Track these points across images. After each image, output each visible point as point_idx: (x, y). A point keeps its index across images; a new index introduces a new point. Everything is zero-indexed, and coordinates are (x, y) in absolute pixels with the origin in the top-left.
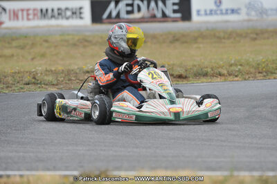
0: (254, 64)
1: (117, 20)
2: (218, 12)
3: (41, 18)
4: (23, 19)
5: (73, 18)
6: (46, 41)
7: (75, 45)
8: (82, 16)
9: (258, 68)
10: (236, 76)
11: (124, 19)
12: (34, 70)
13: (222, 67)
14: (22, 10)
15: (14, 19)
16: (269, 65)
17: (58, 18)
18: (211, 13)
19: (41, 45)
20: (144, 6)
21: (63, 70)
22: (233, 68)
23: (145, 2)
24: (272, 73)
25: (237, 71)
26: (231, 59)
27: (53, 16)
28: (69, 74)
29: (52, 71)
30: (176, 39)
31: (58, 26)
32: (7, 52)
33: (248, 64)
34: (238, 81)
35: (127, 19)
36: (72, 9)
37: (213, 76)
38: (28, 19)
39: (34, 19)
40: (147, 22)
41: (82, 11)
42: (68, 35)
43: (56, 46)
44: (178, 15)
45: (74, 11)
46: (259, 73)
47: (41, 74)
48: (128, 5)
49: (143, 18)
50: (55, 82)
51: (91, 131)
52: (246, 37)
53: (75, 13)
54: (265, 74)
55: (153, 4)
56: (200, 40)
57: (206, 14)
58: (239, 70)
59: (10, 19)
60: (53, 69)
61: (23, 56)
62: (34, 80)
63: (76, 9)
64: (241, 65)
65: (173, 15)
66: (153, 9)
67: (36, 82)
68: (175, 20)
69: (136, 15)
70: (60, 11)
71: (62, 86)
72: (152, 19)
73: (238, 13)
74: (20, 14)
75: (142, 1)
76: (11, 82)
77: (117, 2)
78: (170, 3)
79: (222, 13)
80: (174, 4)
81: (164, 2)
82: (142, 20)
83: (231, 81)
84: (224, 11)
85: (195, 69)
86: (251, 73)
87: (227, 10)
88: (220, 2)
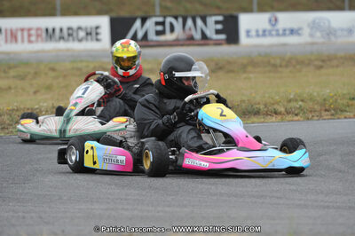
0: (318, 99)
1: (144, 43)
2: (274, 33)
3: (47, 41)
4: (23, 41)
5: (87, 40)
6: (53, 69)
8: (99, 37)
9: (325, 104)
10: (296, 115)
11: (152, 41)
12: (37, 107)
13: (278, 103)
14: (22, 30)
15: (11, 42)
16: (339, 101)
17: (68, 40)
18: (264, 33)
19: (46, 74)
20: (178, 25)
22: (293, 104)
23: (180, 20)
24: (342, 111)
25: (298, 108)
26: (290, 94)
27: (62, 38)
30: (219, 67)
31: (68, 50)
32: (3, 83)
33: (311, 99)
34: (298, 120)
35: (157, 41)
36: (86, 29)
37: (267, 115)
38: (30, 41)
39: (37, 41)
40: (182, 45)
41: (99, 31)
42: (81, 61)
43: (65, 76)
44: (223, 37)
45: (89, 31)
46: (326, 110)
48: (157, 23)
49: (177, 40)
51: (110, 184)
52: (309, 64)
53: (91, 34)
54: (333, 112)
55: (190, 22)
56: (250, 68)
57: (258, 35)
58: (301, 106)
59: (6, 41)
61: (23, 89)
63: (91, 28)
64: (302, 101)
65: (215, 37)
66: (190, 29)
68: (218, 43)
69: (169, 37)
70: (70, 32)
72: (192, 42)
73: (299, 34)
74: (19, 34)
75: (176, 18)
76: (8, 122)
77: (144, 20)
78: (211, 20)
79: (278, 35)
80: (217, 22)
81: (204, 20)
82: (176, 43)
83: (289, 121)
84: (281, 32)
85: (244, 105)
86: (315, 111)
87: (284, 30)
88: (276, 20)
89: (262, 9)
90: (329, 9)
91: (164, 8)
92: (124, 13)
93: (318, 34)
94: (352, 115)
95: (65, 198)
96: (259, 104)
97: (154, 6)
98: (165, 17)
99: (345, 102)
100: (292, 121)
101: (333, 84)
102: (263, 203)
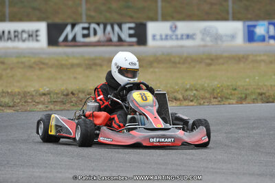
0: (208, 89)
1: (73, 43)
2: (174, 37)
5: (29, 40)
6: (3, 63)
7: (31, 67)
8: (39, 38)
9: (213, 93)
10: (192, 101)
11: (79, 42)
13: (177, 92)
16: (224, 90)
17: (14, 40)
18: (167, 37)
20: (100, 30)
21: (19, 92)
22: (189, 93)
23: (102, 26)
24: (227, 98)
25: (193, 96)
26: (187, 85)
27: (9, 39)
28: (25, 97)
29: (8, 92)
31: (14, 48)
33: (203, 89)
34: (193, 105)
35: (83, 42)
36: (29, 32)
37: (169, 100)
40: (103, 46)
41: (39, 33)
42: (25, 57)
43: (12, 69)
44: (134, 40)
45: (31, 33)
46: (214, 98)
48: (84, 28)
49: (99, 41)
50: (11, 104)
52: (201, 62)
53: (32, 36)
54: (219, 99)
55: (109, 28)
56: (155, 64)
57: (162, 39)
58: (195, 94)
60: (9, 91)
63: (33, 32)
64: (196, 90)
65: (129, 40)
66: (109, 34)
68: (131, 44)
69: (92, 39)
70: (16, 33)
71: (18, 108)
72: (110, 43)
73: (193, 39)
75: (98, 24)
77: (73, 26)
78: (125, 27)
79: (177, 39)
80: (130, 28)
81: (120, 26)
82: (98, 44)
83: (186, 106)
84: (179, 37)
86: (206, 98)
87: (182, 35)
88: (176, 27)
89: (165, 19)
90: (217, 19)
91: (89, 17)
92: (58, 20)
93: (208, 39)
94: (234, 102)
95: (12, 163)
97: (81, 15)
98: (90, 24)
99: (229, 91)
100: (188, 106)
101: (219, 78)
102: (166, 168)
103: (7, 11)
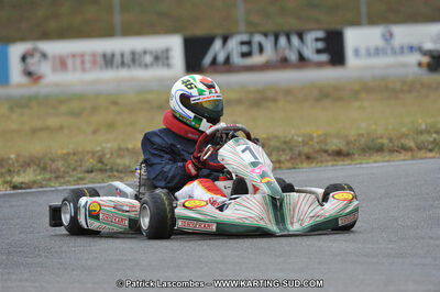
1: (225, 68)
2: (389, 51)
3: (101, 68)
4: (75, 69)
6: (115, 103)
8: (170, 62)
10: (431, 150)
12: (99, 148)
13: (405, 136)
14: (74, 56)
17: (129, 67)
18: (377, 52)
19: (107, 109)
20: (268, 44)
23: (272, 39)
25: (432, 142)
26: (421, 124)
27: (123, 64)
29: (127, 149)
30: (325, 95)
31: (132, 79)
32: (53, 122)
34: (434, 157)
37: (392, 151)
38: (84, 70)
41: (170, 54)
42: (150, 92)
43: (131, 111)
44: (324, 57)
47: (112, 154)
48: (243, 43)
49: (268, 63)
52: (437, 89)
55: (283, 41)
56: (363, 95)
57: (369, 54)
58: (435, 140)
59: (54, 70)
60: (130, 146)
61: (79, 128)
62: (99, 165)
63: (162, 52)
64: (436, 132)
66: (284, 50)
67: (104, 167)
68: (319, 65)
69: (257, 59)
74: (70, 62)
75: (265, 35)
76: (62, 169)
77: (225, 40)
78: (310, 37)
79: (394, 52)
80: (317, 40)
81: (301, 36)
83: (421, 158)
84: (397, 50)
85: (363, 140)
87: (402, 48)
88: (391, 35)
89: (373, 21)
91: (249, 24)
92: (199, 31)
96: (381, 138)
97: (237, 22)
98: (251, 34)
100: (426, 158)
103: (117, 19)
